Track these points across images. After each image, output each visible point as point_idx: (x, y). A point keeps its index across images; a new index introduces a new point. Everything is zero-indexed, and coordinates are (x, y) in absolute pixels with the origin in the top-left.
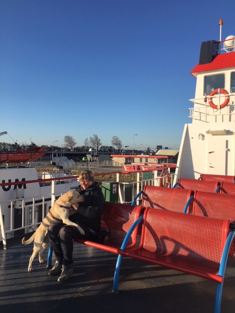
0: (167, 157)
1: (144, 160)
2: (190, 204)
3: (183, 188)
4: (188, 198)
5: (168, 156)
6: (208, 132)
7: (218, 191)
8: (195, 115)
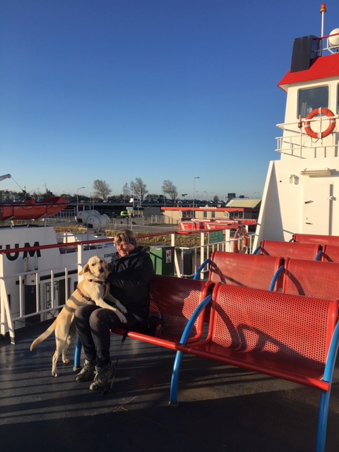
0: (242, 210)
1: (209, 214)
2: (279, 278)
3: (267, 254)
4: (276, 269)
5: (245, 208)
6: (304, 173)
7: (319, 258)
8: (285, 147)
